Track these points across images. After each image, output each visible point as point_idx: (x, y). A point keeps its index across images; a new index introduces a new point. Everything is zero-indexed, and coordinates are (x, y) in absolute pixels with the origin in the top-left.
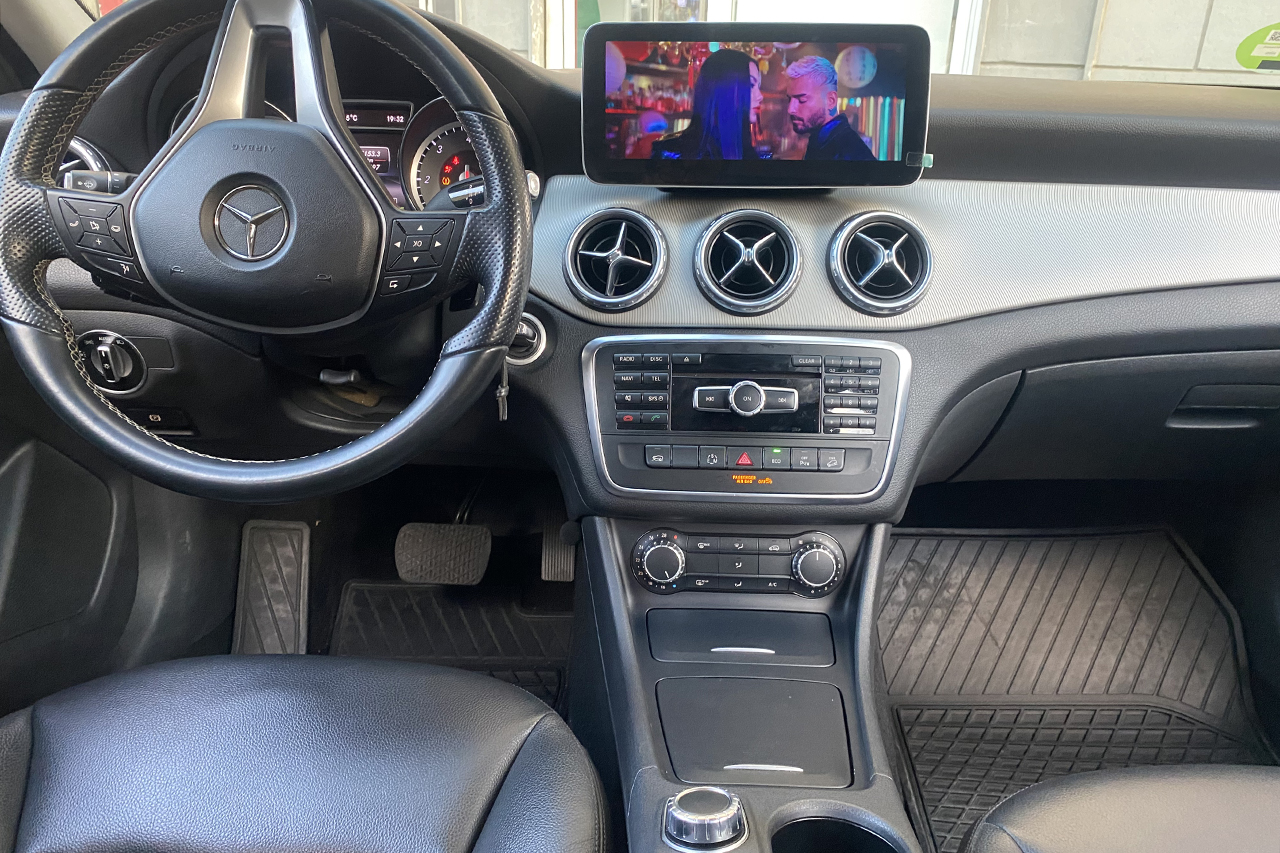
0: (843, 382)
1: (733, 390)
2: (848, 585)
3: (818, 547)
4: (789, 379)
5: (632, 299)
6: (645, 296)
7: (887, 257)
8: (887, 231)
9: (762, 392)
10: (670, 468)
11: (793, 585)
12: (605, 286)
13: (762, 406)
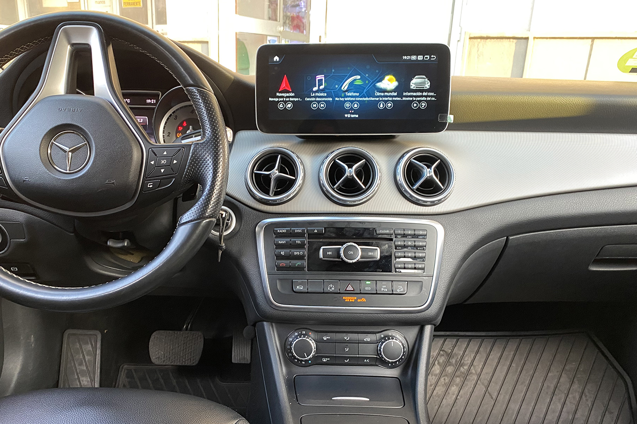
0: (405, 243)
1: (342, 248)
2: (410, 361)
3: (392, 339)
4: (374, 242)
5: (285, 197)
6: (292, 196)
7: (429, 172)
8: (428, 159)
9: (360, 250)
10: (308, 293)
11: (379, 361)
12: (269, 190)
13: (359, 257)
